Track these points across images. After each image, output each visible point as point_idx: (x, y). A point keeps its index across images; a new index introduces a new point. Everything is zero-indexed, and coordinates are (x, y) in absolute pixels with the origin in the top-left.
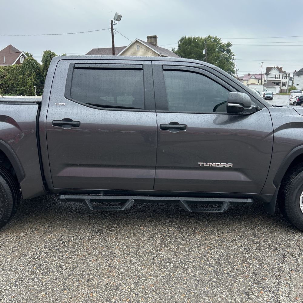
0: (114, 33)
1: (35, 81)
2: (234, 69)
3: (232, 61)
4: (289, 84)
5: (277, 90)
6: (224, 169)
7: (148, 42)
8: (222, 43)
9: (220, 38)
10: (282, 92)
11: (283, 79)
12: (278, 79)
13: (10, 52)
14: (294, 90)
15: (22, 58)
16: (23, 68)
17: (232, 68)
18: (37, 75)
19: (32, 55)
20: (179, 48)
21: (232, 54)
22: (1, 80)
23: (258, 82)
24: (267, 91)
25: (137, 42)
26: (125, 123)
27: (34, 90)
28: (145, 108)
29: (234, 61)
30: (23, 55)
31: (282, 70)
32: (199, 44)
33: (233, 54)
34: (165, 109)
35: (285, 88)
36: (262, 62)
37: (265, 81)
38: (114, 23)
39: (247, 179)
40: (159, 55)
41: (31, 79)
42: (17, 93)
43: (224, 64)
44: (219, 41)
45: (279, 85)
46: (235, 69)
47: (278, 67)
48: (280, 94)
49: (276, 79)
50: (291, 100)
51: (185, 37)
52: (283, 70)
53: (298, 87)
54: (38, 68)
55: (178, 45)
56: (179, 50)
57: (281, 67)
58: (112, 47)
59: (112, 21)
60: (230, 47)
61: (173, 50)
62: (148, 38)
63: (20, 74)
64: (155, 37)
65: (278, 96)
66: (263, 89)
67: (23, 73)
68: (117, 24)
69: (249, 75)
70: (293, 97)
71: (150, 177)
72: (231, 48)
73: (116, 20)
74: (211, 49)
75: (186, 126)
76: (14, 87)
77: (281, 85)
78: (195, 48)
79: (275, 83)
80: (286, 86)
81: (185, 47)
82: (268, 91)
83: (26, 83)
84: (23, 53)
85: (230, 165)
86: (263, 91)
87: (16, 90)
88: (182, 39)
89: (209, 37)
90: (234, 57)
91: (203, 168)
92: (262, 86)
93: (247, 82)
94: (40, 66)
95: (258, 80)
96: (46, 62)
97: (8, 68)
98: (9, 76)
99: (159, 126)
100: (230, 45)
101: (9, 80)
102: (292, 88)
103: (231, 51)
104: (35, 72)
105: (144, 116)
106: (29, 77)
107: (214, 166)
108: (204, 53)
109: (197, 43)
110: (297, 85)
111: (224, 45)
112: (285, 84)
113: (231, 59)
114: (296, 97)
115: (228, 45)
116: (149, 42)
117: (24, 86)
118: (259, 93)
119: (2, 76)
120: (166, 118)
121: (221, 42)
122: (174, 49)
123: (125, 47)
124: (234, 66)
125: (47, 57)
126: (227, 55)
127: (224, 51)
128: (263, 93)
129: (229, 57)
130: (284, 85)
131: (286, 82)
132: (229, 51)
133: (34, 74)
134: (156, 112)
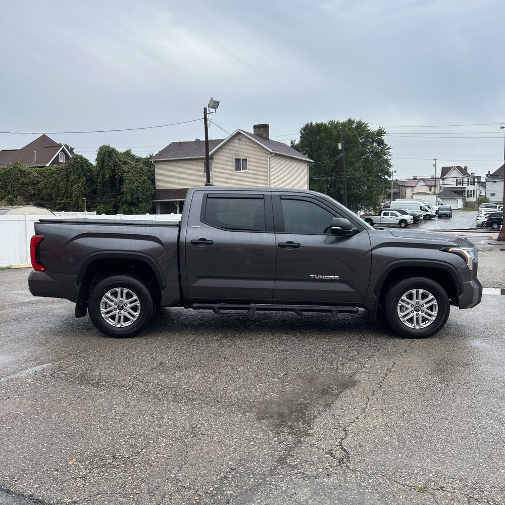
0: (208, 126)
1: (84, 189)
2: (389, 169)
3: (386, 158)
4: (481, 193)
5: (460, 203)
6: (332, 281)
7: (255, 134)
8: (369, 130)
9: (366, 123)
10: (467, 206)
11: (468, 185)
12: (461, 186)
13: (43, 145)
14: (485, 204)
15: (62, 155)
16: (67, 170)
17: (386, 168)
18: (87, 181)
19: (74, 149)
20: (301, 140)
21: (386, 146)
22: (34, 189)
23: (430, 190)
24: (442, 204)
25: (238, 134)
26: (249, 243)
27: (83, 203)
28: (266, 230)
29: (389, 157)
30: (63, 150)
31: (467, 171)
32: (332, 134)
33: (388, 147)
34: (282, 230)
35: (473, 199)
36: (435, 159)
37: (441, 188)
38: (208, 112)
39: (352, 290)
40: (272, 153)
41: (78, 187)
42: (57, 208)
43: (371, 164)
44: (364, 127)
45: (462, 195)
46: (391, 169)
47: (460, 167)
48: (463, 210)
49: (457, 185)
50: (478, 219)
51: (311, 124)
52: (469, 172)
53: (492, 199)
54: (90, 170)
55: (300, 135)
56: (302, 143)
57: (466, 168)
58: (204, 140)
59: (205, 109)
60: (383, 136)
61: (292, 142)
62: (255, 127)
63: (63, 180)
64: (266, 127)
65: (460, 213)
66: (437, 201)
67: (67, 177)
68: (212, 113)
69: (415, 179)
70: (481, 215)
71: (270, 288)
72: (385, 138)
73: (212, 107)
74: (351, 142)
75: (299, 244)
76: (52, 199)
77: (466, 195)
78: (327, 140)
79: (455, 192)
80: (474, 197)
81: (311, 138)
82: (444, 205)
83: (71, 193)
84: (63, 147)
85: (337, 277)
86: (436, 205)
87: (55, 204)
88: (307, 126)
89: (349, 121)
90: (390, 151)
91: (314, 280)
92: (435, 197)
93: (412, 191)
94: (93, 168)
95: (430, 187)
96: (103, 162)
97: (44, 170)
98: (45, 182)
99: (277, 244)
100: (384, 133)
101: (45, 188)
102: (483, 200)
103: (385, 142)
104: (85, 176)
105: (265, 236)
106: (75, 184)
107: (323, 278)
108: (340, 147)
109: (330, 133)
110: (492, 195)
111: (373, 133)
112: (472, 194)
113: (385, 154)
114: (485, 215)
115: (379, 133)
116: (257, 133)
117: (67, 198)
118: (429, 208)
119: (35, 182)
120: (284, 238)
121: (368, 128)
122: (295, 141)
123: (224, 140)
124: (390, 166)
125: (104, 155)
126: (378, 149)
127: (374, 141)
128: (436, 208)
129: (382, 151)
130: (471, 196)
131: (474, 190)
132: (381, 142)
133: (83, 180)
134: (275, 233)
